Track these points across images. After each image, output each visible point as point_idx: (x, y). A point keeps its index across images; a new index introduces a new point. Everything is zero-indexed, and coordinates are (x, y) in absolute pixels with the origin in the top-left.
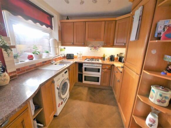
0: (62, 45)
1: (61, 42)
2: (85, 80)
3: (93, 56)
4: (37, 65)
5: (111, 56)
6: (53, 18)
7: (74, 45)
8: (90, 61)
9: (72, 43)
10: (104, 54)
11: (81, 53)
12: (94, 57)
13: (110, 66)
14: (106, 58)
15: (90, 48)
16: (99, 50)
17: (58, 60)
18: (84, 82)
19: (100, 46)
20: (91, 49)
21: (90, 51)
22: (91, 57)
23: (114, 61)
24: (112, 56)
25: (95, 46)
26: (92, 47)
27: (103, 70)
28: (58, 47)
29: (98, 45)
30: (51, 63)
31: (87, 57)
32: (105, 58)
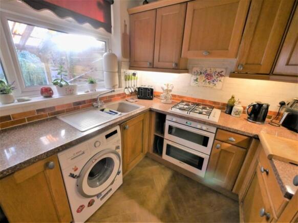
0: (131, 67)
1: (128, 60)
2: (168, 153)
3: (201, 98)
4: (56, 110)
5: (254, 106)
6: (112, 6)
7: (153, 68)
8: (185, 113)
9: (150, 64)
10: (233, 97)
11: (170, 88)
12: (203, 101)
13: (246, 138)
14: (238, 107)
15: (194, 77)
16: (219, 85)
17: (115, 100)
18: (165, 157)
19: (223, 74)
20: (196, 80)
21: (193, 84)
22: (195, 99)
23: (263, 120)
24: (260, 105)
25: (208, 72)
26: (201, 73)
27: (219, 145)
28: (119, 72)
29: (219, 70)
30: (93, 106)
31: (185, 99)
32: (234, 107)
